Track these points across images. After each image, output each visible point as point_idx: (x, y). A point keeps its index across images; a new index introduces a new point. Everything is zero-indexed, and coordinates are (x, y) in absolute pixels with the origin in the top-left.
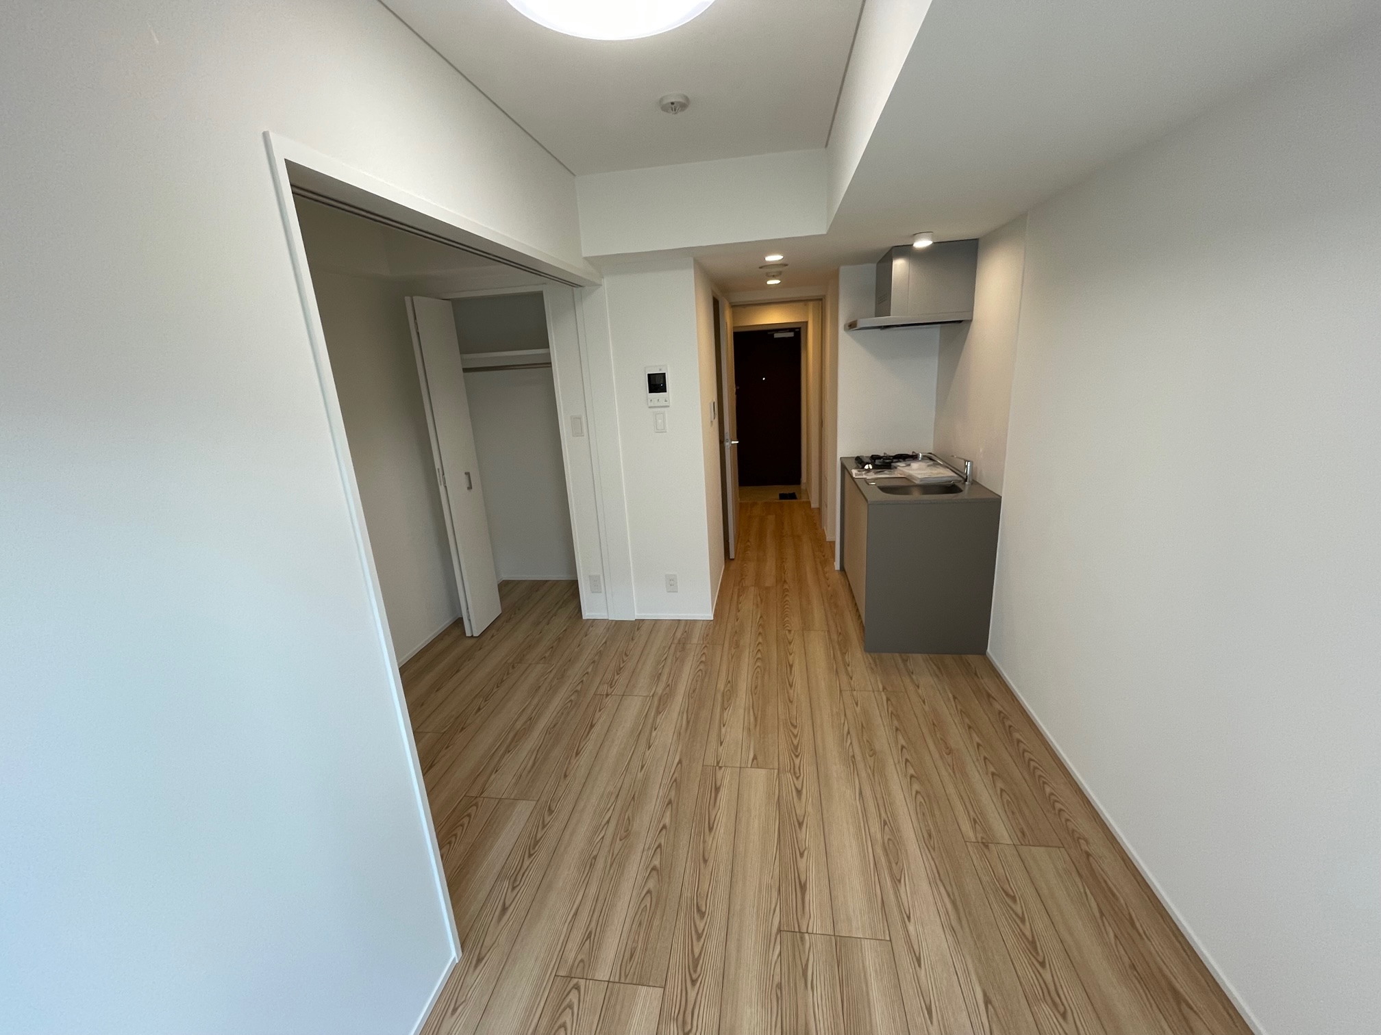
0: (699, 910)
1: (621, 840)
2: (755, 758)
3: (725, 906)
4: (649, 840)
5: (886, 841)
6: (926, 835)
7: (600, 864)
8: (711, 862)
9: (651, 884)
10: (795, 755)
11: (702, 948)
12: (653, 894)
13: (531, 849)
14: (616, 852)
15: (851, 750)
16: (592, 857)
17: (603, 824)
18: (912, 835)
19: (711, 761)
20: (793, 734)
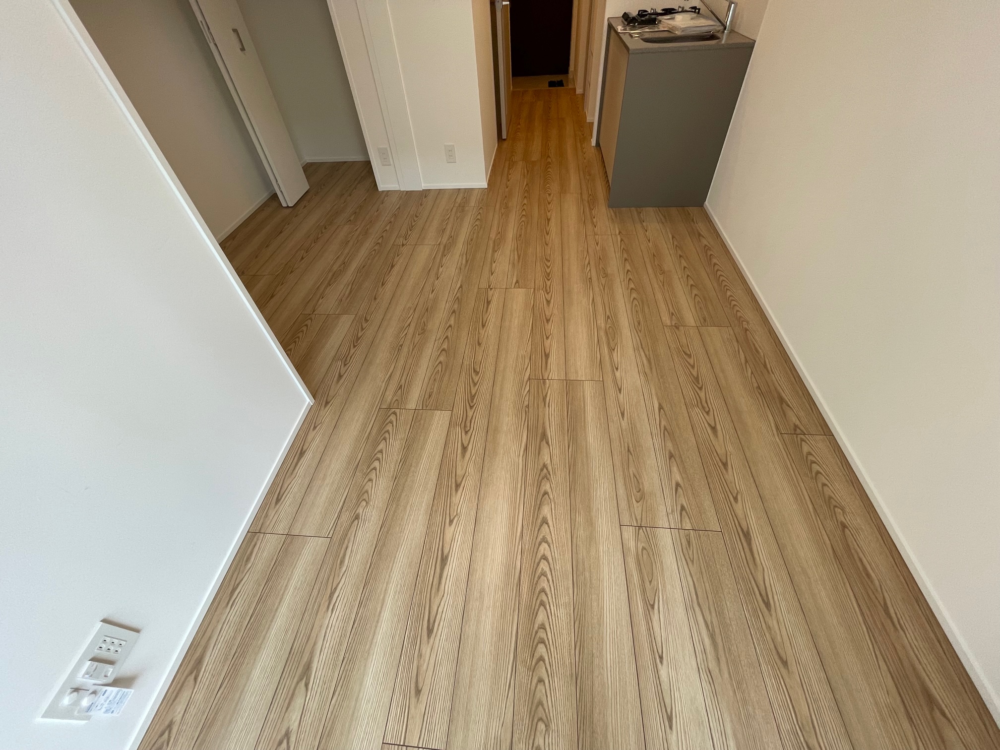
0: (475, 371)
1: (419, 335)
2: (517, 282)
3: (493, 368)
4: (440, 333)
5: (607, 329)
6: (636, 324)
7: (405, 349)
8: (483, 346)
9: (442, 359)
10: (547, 279)
11: (477, 390)
12: (443, 364)
13: (355, 342)
14: (416, 342)
15: (589, 274)
16: (399, 345)
17: (406, 326)
18: (627, 324)
19: (484, 285)
20: (547, 266)
